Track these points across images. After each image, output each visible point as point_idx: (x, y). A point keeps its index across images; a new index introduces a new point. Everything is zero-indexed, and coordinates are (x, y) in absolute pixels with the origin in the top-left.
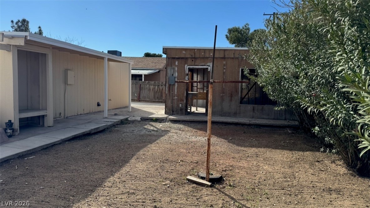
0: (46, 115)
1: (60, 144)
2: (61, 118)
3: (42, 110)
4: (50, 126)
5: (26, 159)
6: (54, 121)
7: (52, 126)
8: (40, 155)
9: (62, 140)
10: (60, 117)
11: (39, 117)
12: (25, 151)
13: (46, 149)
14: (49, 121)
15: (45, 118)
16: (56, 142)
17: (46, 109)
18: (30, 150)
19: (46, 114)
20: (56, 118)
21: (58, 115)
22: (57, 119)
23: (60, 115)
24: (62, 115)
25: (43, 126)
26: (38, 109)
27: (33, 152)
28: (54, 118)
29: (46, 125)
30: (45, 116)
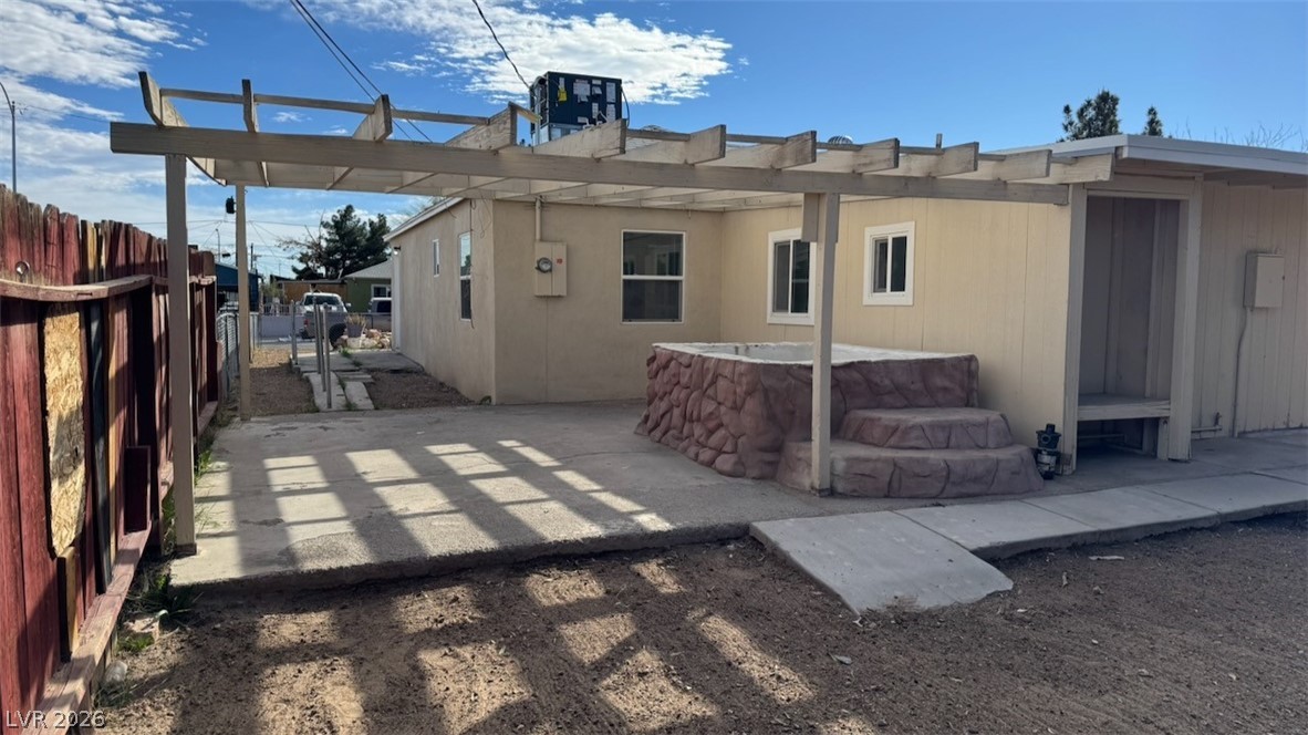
0: (1166, 420)
1: (1212, 529)
2: (1218, 434)
3: (1154, 398)
4: (1179, 458)
5: (1094, 558)
6: (1192, 440)
7: (1186, 462)
8: (1140, 556)
9: (1220, 516)
10: (1215, 431)
11: (1140, 423)
12: (1094, 533)
13: (1161, 537)
14: (1176, 441)
15: (1163, 429)
16: (1200, 519)
17: (1167, 398)
18: (1108, 532)
19: (1165, 414)
20: (1199, 432)
21: (1208, 422)
22: (1204, 435)
23: (1216, 423)
24: (1225, 422)
25: (1153, 454)
26: (1140, 397)
27: (1117, 542)
28: (1192, 432)
29: (1162, 453)
30: (1161, 422)
